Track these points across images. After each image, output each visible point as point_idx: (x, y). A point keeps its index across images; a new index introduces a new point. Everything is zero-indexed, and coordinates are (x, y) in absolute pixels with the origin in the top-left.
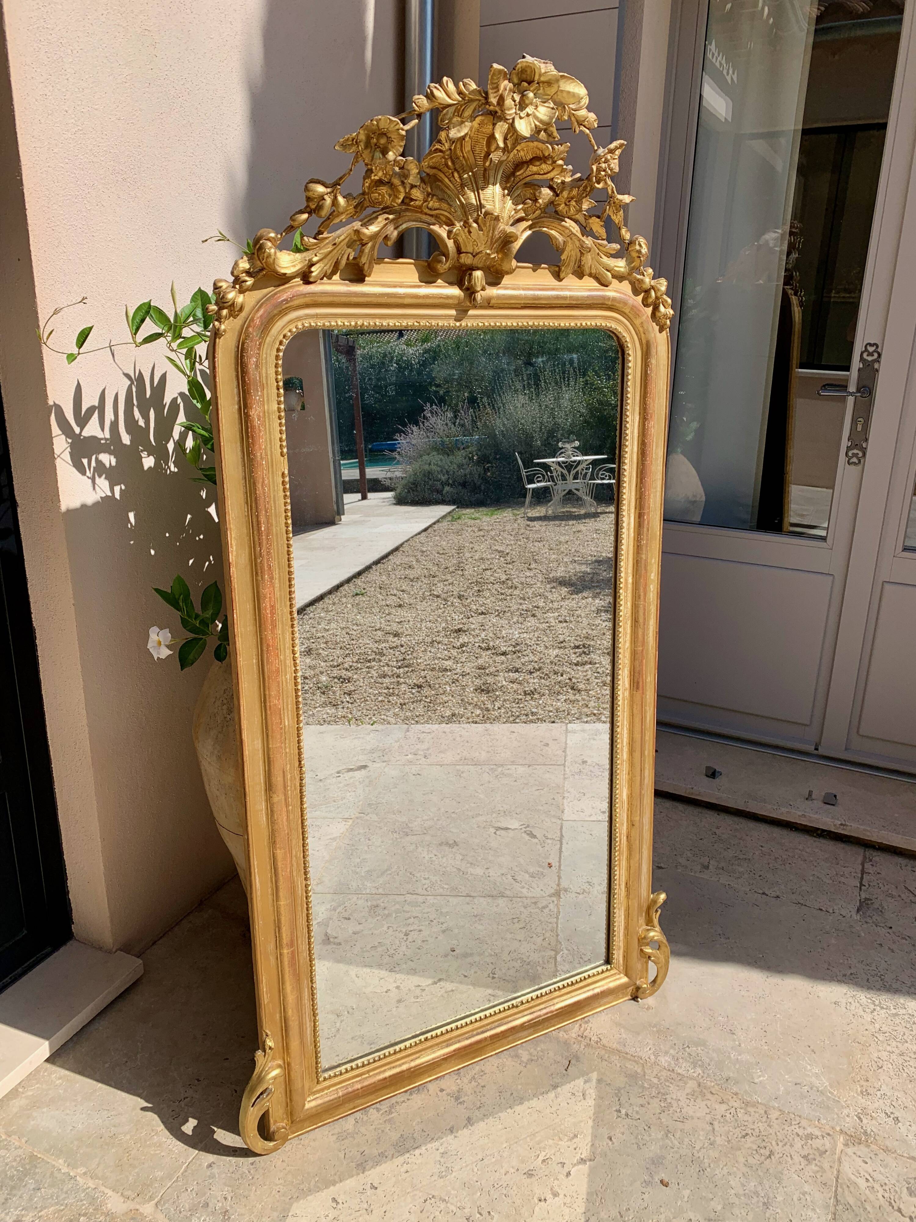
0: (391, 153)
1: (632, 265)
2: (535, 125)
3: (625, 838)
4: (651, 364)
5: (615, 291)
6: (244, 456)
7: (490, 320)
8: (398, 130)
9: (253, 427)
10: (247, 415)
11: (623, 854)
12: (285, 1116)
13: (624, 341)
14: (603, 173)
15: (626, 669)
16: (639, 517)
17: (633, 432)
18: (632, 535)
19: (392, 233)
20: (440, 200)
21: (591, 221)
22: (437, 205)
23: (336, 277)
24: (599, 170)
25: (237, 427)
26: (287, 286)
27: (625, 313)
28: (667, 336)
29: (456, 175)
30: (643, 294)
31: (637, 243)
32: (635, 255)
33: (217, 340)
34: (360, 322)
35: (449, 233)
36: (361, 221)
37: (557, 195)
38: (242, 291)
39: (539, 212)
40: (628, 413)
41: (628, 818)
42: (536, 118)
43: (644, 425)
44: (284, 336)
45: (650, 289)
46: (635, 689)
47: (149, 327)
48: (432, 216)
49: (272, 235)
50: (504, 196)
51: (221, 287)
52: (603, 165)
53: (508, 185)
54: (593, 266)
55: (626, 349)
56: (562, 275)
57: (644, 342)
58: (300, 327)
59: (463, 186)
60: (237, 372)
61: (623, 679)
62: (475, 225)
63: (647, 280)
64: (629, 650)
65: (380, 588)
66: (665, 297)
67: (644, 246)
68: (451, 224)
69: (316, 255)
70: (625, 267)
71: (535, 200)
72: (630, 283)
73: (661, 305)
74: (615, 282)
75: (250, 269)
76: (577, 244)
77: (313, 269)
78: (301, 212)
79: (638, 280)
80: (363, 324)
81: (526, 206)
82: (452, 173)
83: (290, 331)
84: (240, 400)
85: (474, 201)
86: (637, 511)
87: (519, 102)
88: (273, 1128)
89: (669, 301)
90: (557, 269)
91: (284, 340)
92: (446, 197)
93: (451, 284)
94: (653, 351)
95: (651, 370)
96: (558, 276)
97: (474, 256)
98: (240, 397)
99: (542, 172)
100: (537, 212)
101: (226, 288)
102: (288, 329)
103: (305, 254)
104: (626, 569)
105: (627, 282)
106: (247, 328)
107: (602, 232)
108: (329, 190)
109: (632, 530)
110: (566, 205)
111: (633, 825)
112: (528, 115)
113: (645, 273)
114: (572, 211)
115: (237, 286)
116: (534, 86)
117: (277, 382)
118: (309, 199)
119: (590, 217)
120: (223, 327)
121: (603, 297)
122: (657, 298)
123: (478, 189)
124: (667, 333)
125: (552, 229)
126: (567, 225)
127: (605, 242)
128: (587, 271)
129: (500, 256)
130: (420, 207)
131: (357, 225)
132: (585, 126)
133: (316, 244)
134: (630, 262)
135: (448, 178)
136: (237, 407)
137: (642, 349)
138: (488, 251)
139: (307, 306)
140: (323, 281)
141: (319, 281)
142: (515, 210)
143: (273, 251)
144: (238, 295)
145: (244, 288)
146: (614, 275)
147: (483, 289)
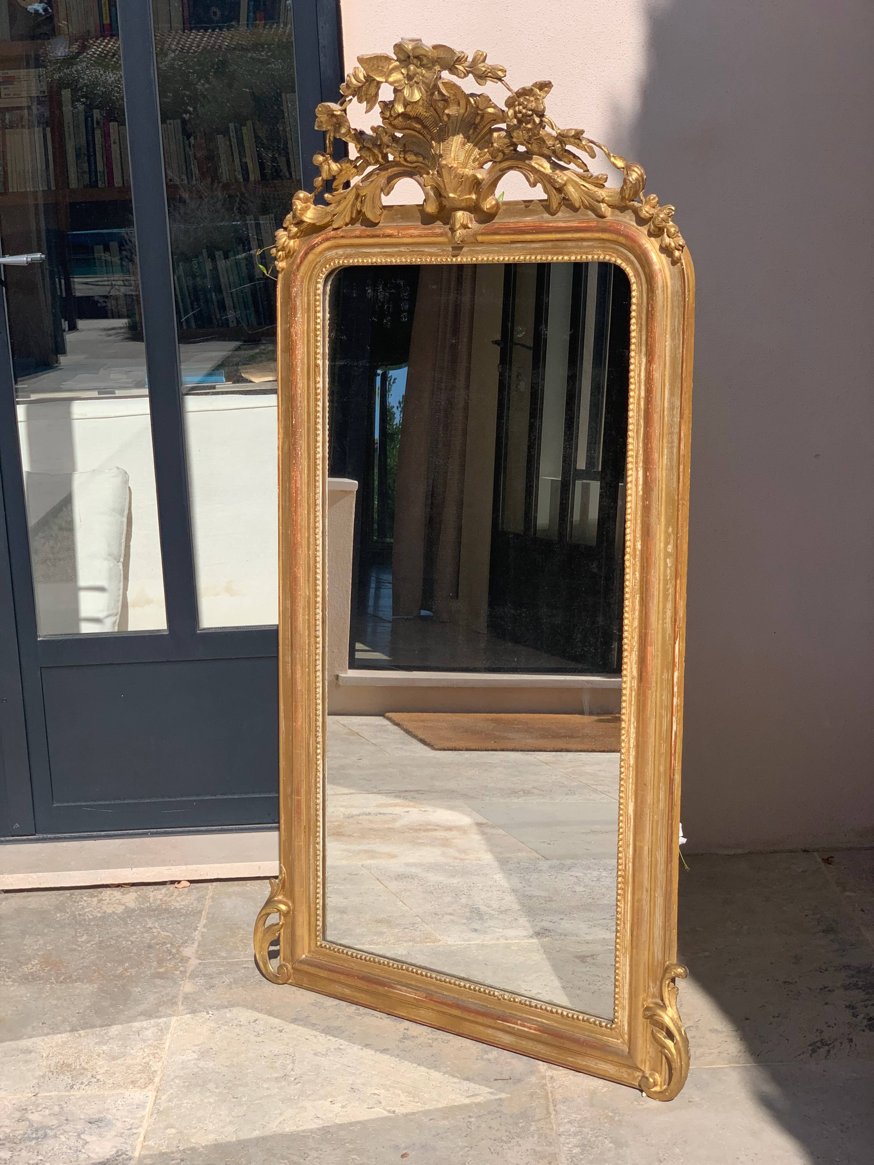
1: (623, 194)
28: (682, 269)
33: (279, 275)
35: (425, 181)
36: (361, 178)
39: (501, 155)
45: (651, 218)
56: (551, 210)
66: (669, 224)
69: (335, 208)
72: (634, 212)
73: (665, 234)
79: (637, 208)
80: (377, 261)
103: (326, 207)
105: (630, 211)
106: (293, 265)
113: (644, 201)
115: (287, 234)
120: (281, 265)
124: (682, 266)
133: (333, 199)
138: (451, 195)
139: (337, 247)
140: (347, 228)
141: (344, 228)
142: (479, 154)
143: (299, 207)
144: (288, 241)
145: (291, 235)
146: (612, 206)
147: (465, 227)
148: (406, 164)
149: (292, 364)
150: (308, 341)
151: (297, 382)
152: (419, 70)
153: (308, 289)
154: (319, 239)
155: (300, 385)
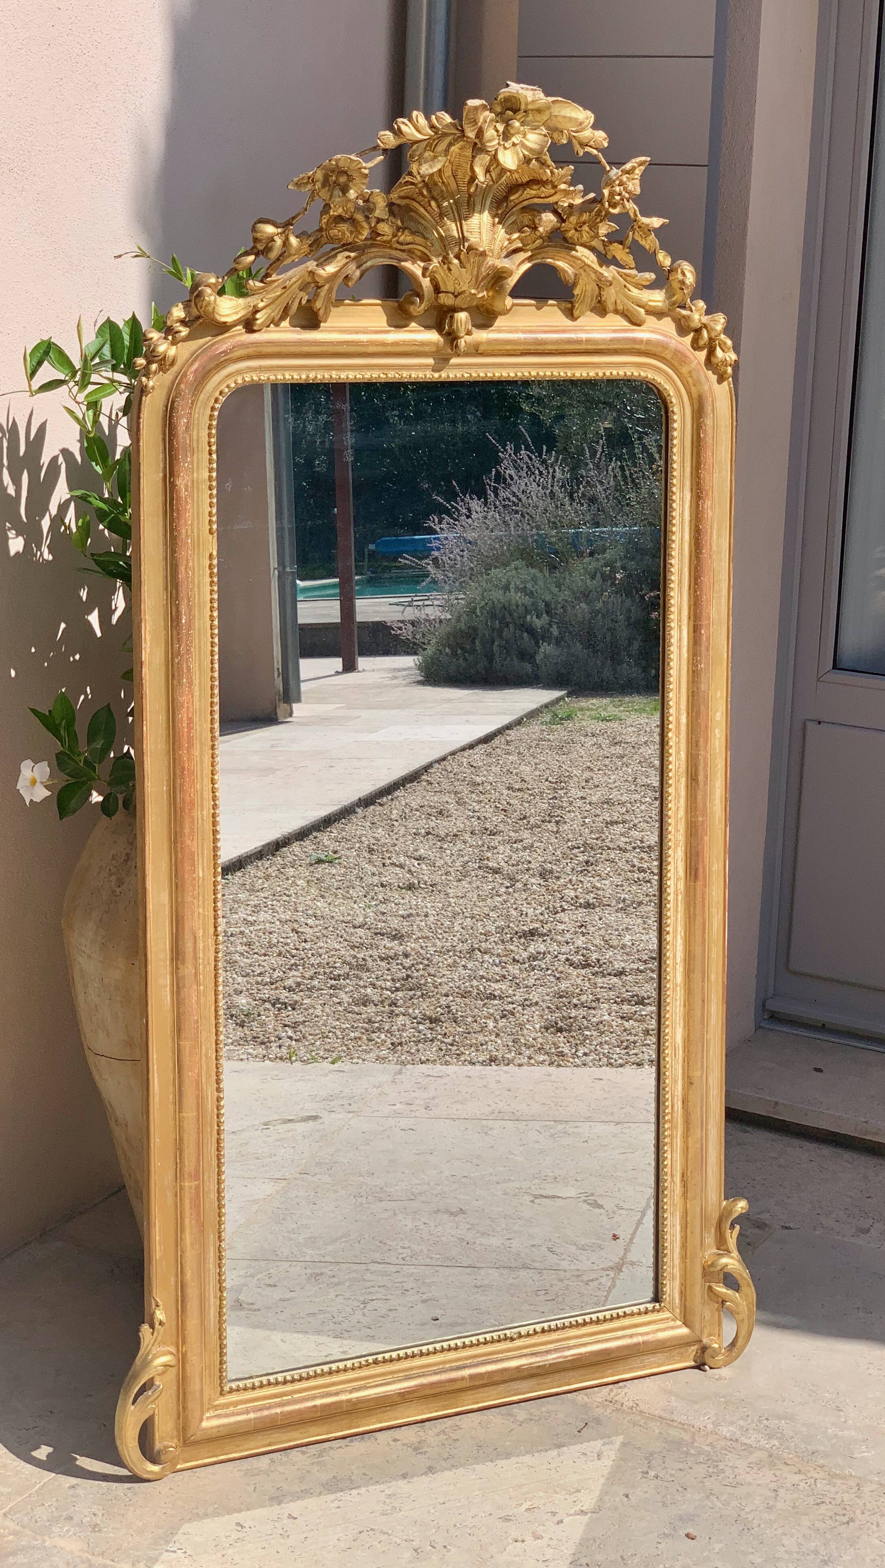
0: (352, 191)
1: (674, 299)
2: (524, 155)
3: (680, 1103)
4: (705, 425)
5: (651, 332)
6: (166, 533)
7: (479, 370)
8: (360, 169)
9: (179, 499)
10: (173, 485)
11: (676, 1127)
12: (175, 1433)
13: (666, 395)
14: (618, 198)
15: (679, 849)
16: (694, 632)
17: (682, 515)
18: (686, 655)
19: (354, 271)
20: (413, 233)
21: (611, 247)
22: (409, 239)
23: (285, 324)
24: (612, 194)
25: (160, 499)
26: (226, 335)
27: (666, 359)
28: (730, 388)
29: (433, 203)
30: (692, 334)
31: (679, 271)
32: (676, 285)
33: (144, 398)
34: (312, 375)
35: (425, 270)
36: (316, 260)
37: (564, 221)
38: (174, 343)
39: (539, 242)
40: (674, 489)
41: (683, 1073)
42: (524, 146)
43: (698, 505)
44: (221, 393)
45: (701, 328)
46: (693, 879)
47: (48, 372)
48: (403, 251)
49: (213, 280)
50: (494, 225)
51: (151, 339)
52: (617, 189)
53: (500, 212)
54: (618, 302)
55: (670, 405)
56: (576, 313)
57: (695, 395)
58: (240, 382)
59: (441, 215)
60: (164, 435)
61: (676, 863)
62: (456, 261)
63: (696, 316)
64: (683, 821)
65: (371, 851)
66: (722, 336)
67: (689, 275)
68: (426, 259)
69: (262, 301)
70: (664, 301)
71: (535, 228)
72: (674, 320)
73: (718, 348)
74: (651, 321)
75: (185, 318)
76: (593, 276)
77: (258, 316)
78: (247, 253)
79: (684, 317)
80: (316, 377)
81: (523, 235)
82: (429, 202)
83: (228, 387)
84: (165, 468)
85: (455, 234)
86: (692, 623)
87: (504, 133)
88: (158, 1446)
89: (729, 342)
90: (569, 306)
91: (221, 397)
92: (421, 229)
93: (428, 327)
94: (708, 408)
95: (705, 432)
96: (570, 314)
97: (456, 297)
98: (165, 464)
99: (543, 195)
100: (538, 241)
101: (158, 340)
102: (225, 385)
103: (249, 299)
104: (678, 703)
105: (669, 319)
106: (179, 384)
107: (629, 260)
108: (280, 230)
109: (685, 650)
110: (576, 230)
111: (691, 1083)
112: (514, 145)
113: (693, 308)
114: (585, 237)
115: (170, 338)
116: (520, 115)
117: (210, 446)
118: (256, 240)
119: (611, 243)
120: (151, 384)
121: (634, 340)
122: (711, 339)
123: (461, 218)
124: (729, 385)
125: (558, 260)
126: (578, 254)
127: (634, 272)
128: (611, 307)
129: (490, 294)
130: (389, 242)
131: (311, 265)
132: (591, 147)
133: (263, 288)
134: (670, 295)
135: (424, 208)
136: (161, 475)
137: (692, 405)
140: (267, 329)
141: (265, 328)
142: (509, 239)
145: (178, 339)
146: (650, 312)
147: (469, 333)
154: (229, 345)
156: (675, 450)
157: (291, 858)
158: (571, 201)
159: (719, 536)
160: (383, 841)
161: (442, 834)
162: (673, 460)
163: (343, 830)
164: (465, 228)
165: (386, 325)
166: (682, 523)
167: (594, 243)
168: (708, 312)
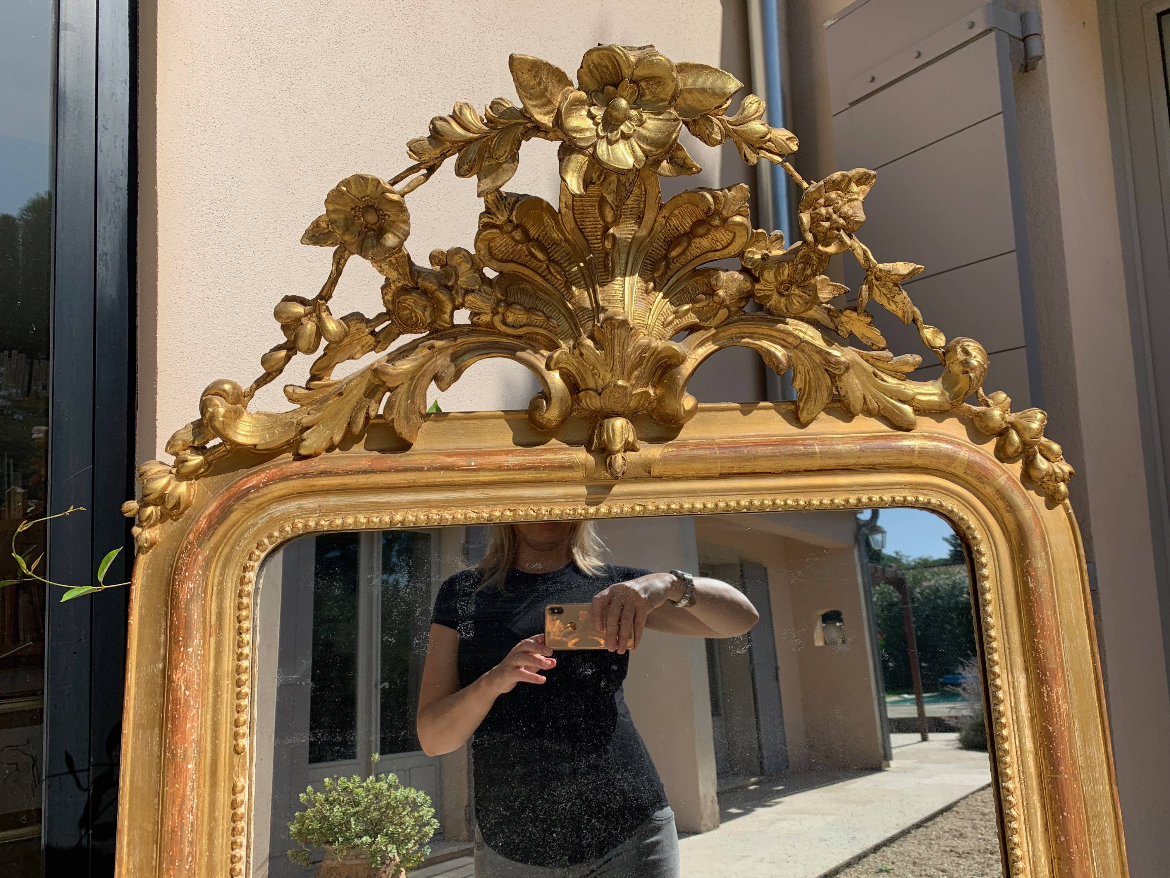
0: (389, 236)
1: (957, 388)
2: (643, 152)
4: (1035, 570)
5: (925, 437)
7: (657, 501)
13: (964, 527)
14: (827, 224)
17: (1016, 709)
19: (443, 368)
20: (529, 310)
21: (843, 319)
22: (522, 318)
23: (357, 447)
24: (815, 220)
27: (957, 476)
28: (1069, 515)
29: (555, 270)
30: (995, 440)
31: (959, 350)
32: (957, 369)
33: (136, 557)
34: (398, 517)
35: (548, 359)
36: (388, 355)
37: (756, 280)
38: (181, 477)
39: (723, 313)
40: (997, 669)
42: (642, 138)
45: (1007, 429)
48: (519, 337)
50: (647, 292)
52: (823, 211)
53: (656, 275)
54: (869, 397)
55: (972, 542)
56: (804, 417)
57: (1011, 525)
58: (288, 529)
59: (568, 286)
60: (167, 607)
62: (589, 342)
63: (997, 413)
65: (914, 863)
66: (1043, 439)
67: (974, 353)
68: (552, 346)
69: (309, 414)
70: (942, 394)
71: (711, 292)
72: (961, 421)
73: (1039, 456)
74: (926, 424)
76: (817, 358)
77: (306, 435)
78: (276, 348)
79: (977, 414)
81: (697, 305)
82: (548, 267)
83: (270, 537)
85: (587, 304)
87: (604, 119)
89: (1056, 447)
90: (792, 407)
92: (540, 304)
93: (573, 443)
94: (1036, 543)
95: (1036, 580)
96: (796, 419)
97: (600, 394)
99: (720, 247)
100: (721, 312)
101: (157, 474)
102: (266, 534)
105: (954, 420)
107: (875, 335)
108: (308, 309)
110: (781, 294)
112: (625, 136)
113: (990, 402)
114: (797, 304)
115: (175, 470)
116: (627, 88)
119: (841, 311)
120: (145, 536)
121: (901, 451)
122: (1024, 443)
123: (595, 284)
124: (1066, 509)
125: (759, 339)
126: (790, 328)
127: (887, 354)
128: (858, 405)
129: (658, 391)
131: (374, 358)
133: (309, 397)
134: (950, 384)
135: (544, 277)
137: (1009, 540)
138: (620, 382)
139: (301, 494)
140: (329, 455)
141: (324, 454)
142: (675, 312)
143: (222, 410)
144: (174, 483)
145: (183, 471)
146: (922, 410)
147: (629, 447)
148: (503, 328)
149: (174, 755)
150: (217, 697)
151: (184, 796)
152: (633, 113)
153: (221, 583)
154: (262, 477)
155: (192, 802)
156: (990, 609)
157: (867, 866)
158: (765, 251)
159: (1085, 741)
160: (924, 856)
161: (960, 851)
162: (987, 623)
163: (901, 845)
164: (600, 296)
165: (511, 442)
166: (1018, 721)
167: (812, 313)
168: (1014, 408)
